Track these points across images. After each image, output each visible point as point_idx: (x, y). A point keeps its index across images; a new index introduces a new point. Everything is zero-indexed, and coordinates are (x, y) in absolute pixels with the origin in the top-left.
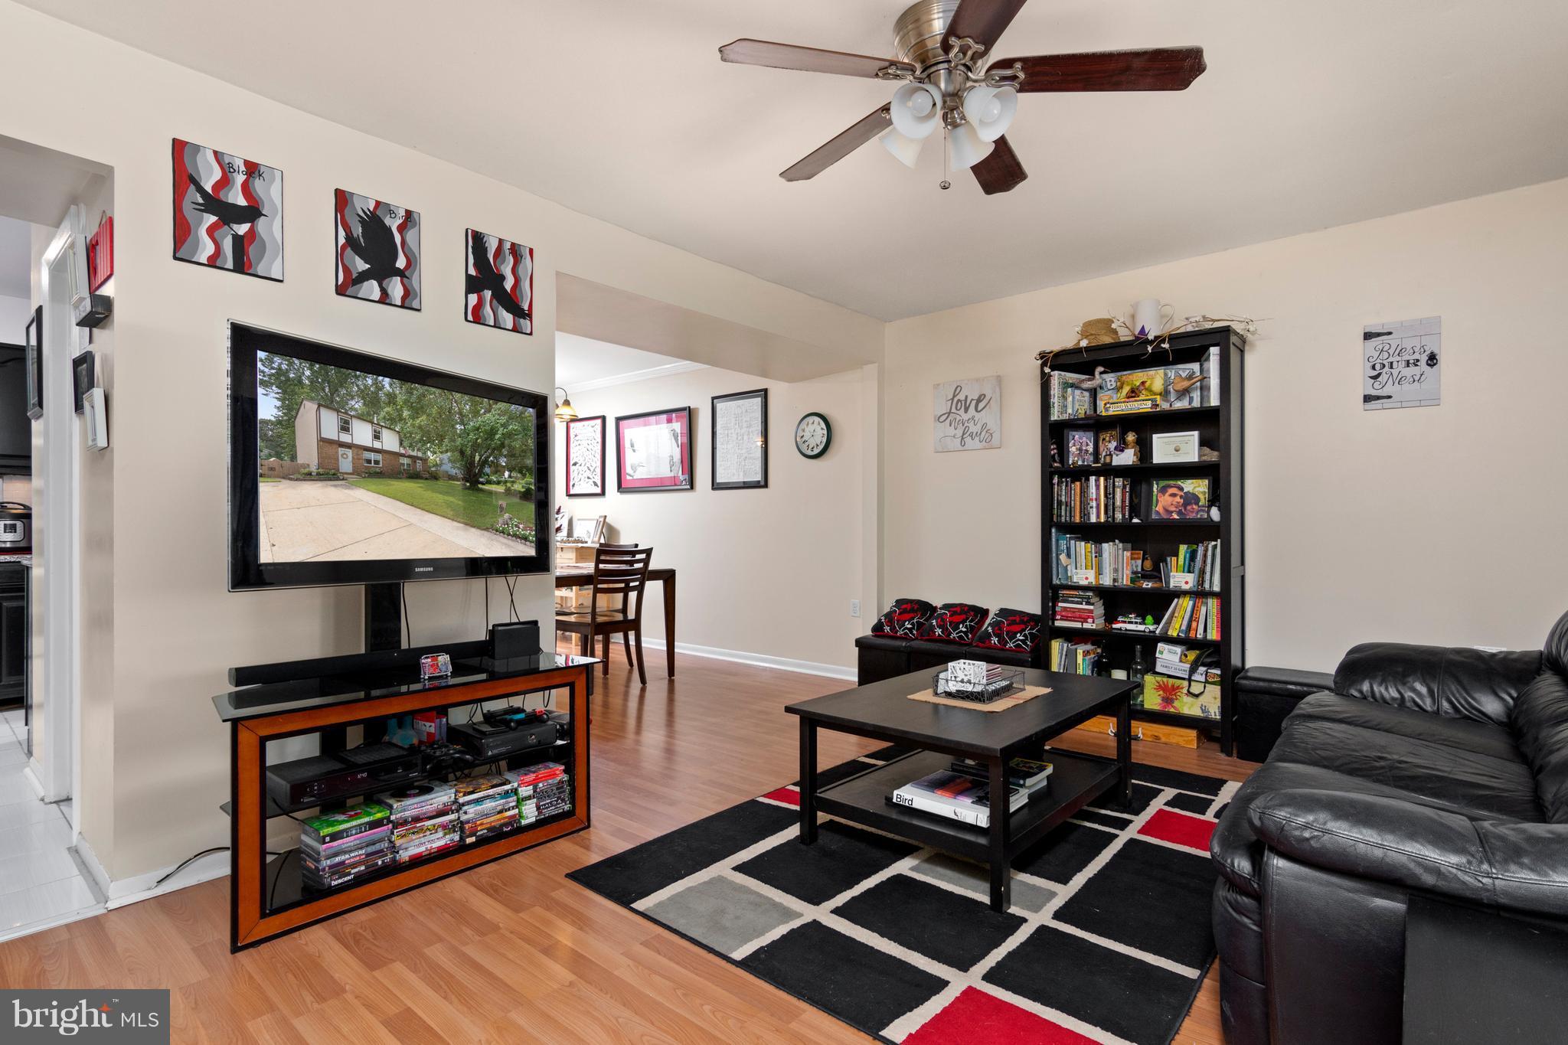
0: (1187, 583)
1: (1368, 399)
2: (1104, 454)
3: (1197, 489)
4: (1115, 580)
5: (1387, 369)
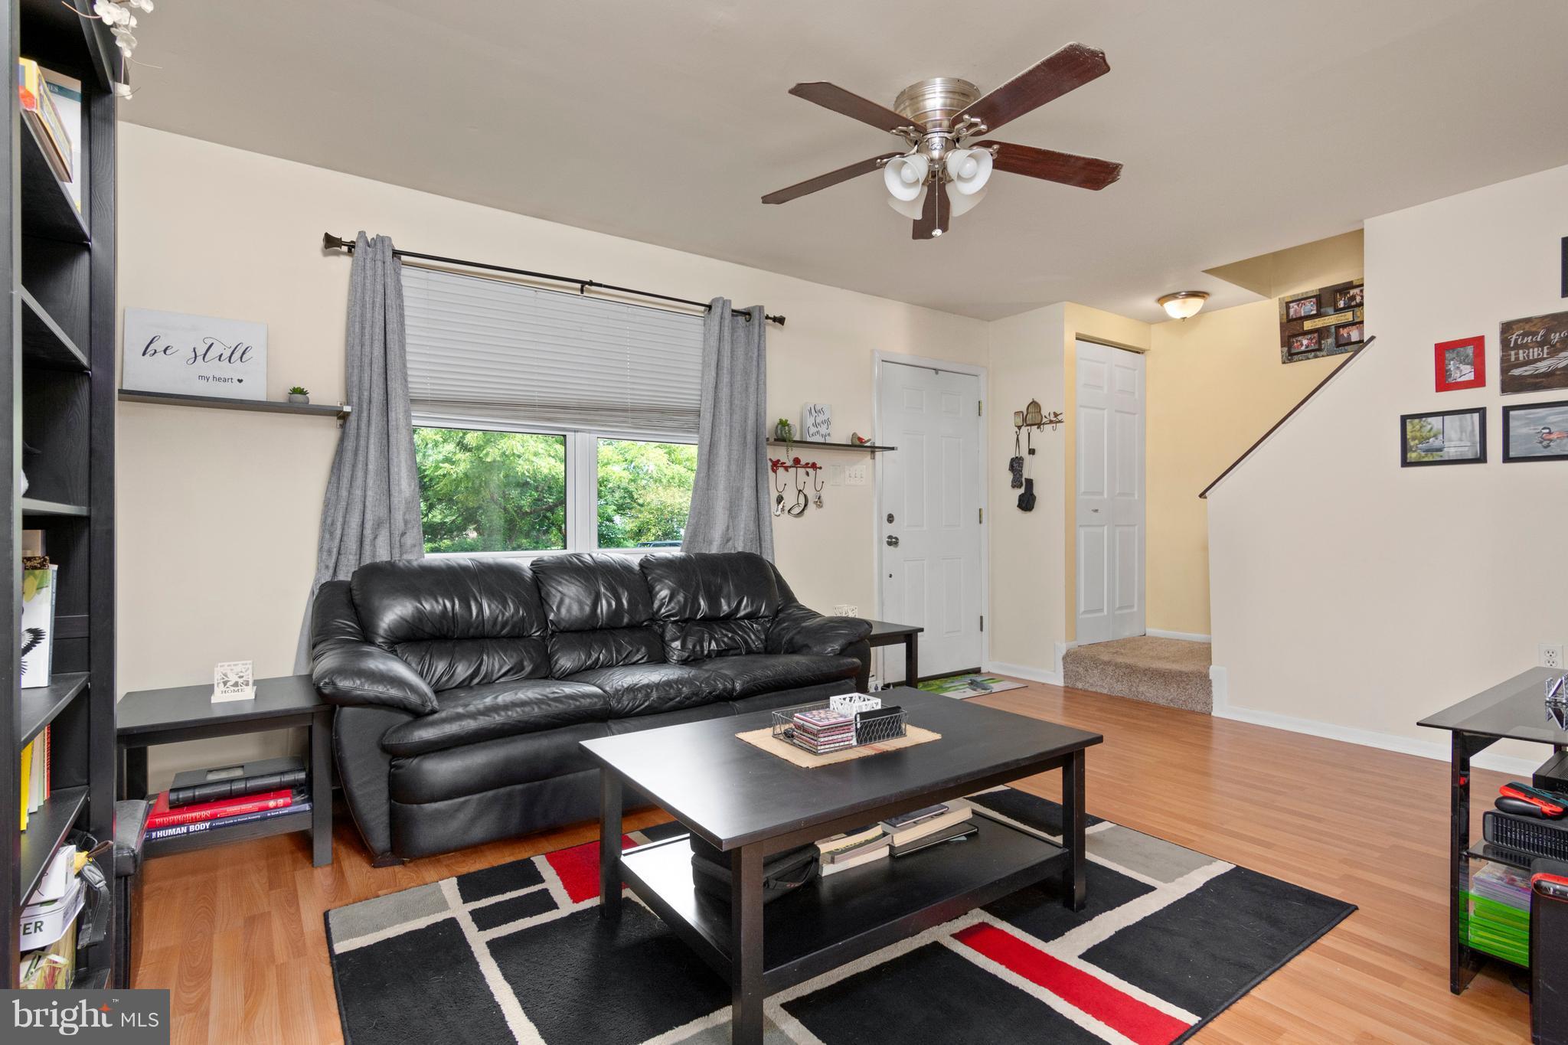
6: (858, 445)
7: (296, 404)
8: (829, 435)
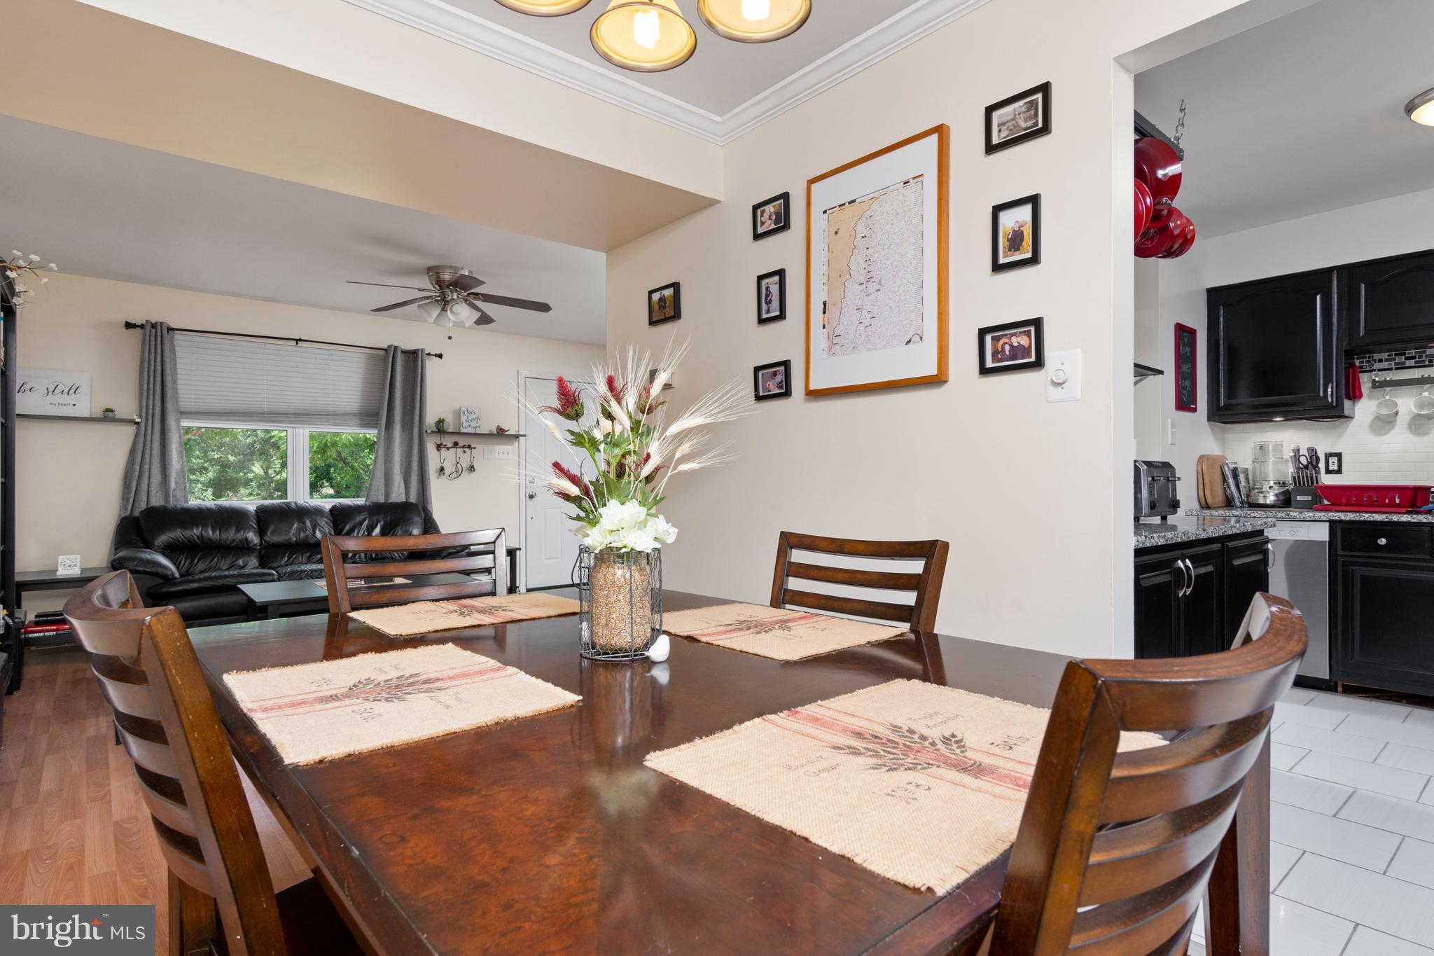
6: (500, 434)
7: (108, 417)
8: (479, 427)
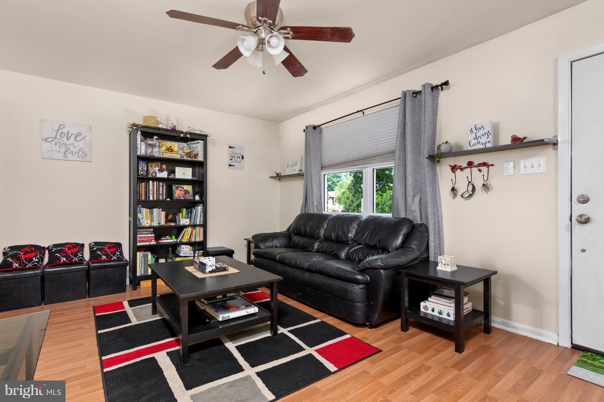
0: (187, 222)
1: (230, 165)
2: (152, 172)
3: (188, 189)
4: (159, 223)
5: (233, 158)
